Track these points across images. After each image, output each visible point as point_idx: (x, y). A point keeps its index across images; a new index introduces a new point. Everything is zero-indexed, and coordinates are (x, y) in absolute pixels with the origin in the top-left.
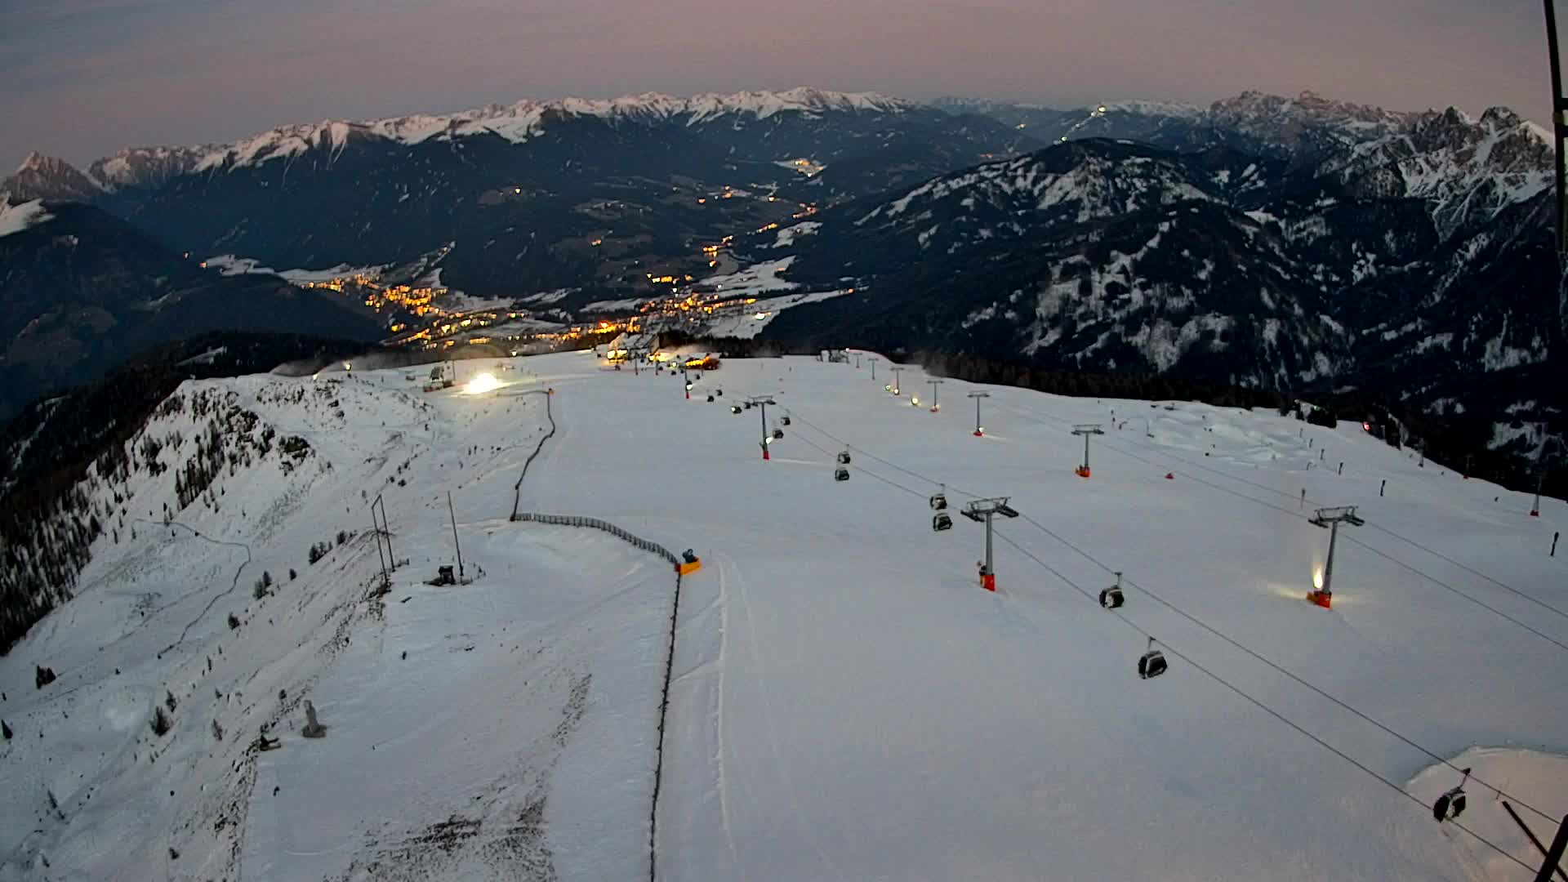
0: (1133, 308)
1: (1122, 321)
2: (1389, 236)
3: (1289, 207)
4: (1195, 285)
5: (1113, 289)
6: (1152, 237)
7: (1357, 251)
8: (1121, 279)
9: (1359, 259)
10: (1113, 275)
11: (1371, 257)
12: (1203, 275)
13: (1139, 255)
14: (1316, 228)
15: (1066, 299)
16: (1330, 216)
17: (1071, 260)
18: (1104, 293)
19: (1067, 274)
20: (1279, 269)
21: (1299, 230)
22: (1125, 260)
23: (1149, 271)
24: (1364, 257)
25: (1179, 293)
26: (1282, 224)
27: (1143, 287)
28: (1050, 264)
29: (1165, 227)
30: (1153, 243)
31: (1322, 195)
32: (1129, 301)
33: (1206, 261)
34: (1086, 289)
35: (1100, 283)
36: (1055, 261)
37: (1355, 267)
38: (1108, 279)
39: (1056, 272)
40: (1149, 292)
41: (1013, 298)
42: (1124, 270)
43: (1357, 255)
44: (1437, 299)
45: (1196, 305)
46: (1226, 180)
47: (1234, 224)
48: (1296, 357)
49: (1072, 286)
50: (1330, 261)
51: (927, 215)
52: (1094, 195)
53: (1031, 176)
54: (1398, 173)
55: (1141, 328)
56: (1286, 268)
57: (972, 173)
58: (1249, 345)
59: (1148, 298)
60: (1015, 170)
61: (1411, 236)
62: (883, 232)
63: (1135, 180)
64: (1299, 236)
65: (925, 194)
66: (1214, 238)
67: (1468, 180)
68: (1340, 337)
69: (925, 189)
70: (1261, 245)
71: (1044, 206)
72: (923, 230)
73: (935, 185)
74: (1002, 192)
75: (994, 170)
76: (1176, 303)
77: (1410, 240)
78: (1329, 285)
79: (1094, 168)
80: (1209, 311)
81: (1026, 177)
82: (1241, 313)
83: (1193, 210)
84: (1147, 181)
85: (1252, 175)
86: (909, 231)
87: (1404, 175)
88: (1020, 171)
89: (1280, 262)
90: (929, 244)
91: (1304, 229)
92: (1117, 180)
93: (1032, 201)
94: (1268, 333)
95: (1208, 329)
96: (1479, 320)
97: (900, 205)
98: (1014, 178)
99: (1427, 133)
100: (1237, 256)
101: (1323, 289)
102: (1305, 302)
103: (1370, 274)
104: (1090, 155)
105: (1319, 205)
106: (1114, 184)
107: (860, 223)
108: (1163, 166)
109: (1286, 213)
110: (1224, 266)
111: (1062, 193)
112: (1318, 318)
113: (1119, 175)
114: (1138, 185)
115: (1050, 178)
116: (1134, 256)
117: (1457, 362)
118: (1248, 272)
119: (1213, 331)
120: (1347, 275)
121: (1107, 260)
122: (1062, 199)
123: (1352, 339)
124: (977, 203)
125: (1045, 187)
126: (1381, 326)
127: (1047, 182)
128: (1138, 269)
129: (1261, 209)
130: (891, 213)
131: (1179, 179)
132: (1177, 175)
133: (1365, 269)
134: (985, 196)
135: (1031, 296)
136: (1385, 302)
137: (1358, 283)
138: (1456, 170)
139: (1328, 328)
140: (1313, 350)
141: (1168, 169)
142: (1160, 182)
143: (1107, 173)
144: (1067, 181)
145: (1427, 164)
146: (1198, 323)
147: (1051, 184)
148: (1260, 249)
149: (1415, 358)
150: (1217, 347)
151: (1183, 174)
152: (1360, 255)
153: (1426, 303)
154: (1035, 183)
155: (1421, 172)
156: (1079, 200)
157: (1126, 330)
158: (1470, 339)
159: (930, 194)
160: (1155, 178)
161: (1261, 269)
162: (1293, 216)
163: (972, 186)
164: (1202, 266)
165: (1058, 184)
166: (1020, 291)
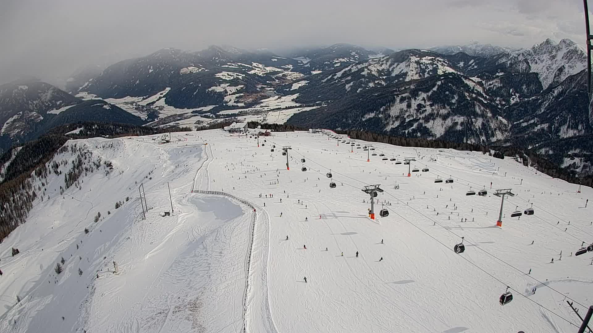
0: (427, 113)
1: (423, 118)
2: (524, 87)
3: (486, 76)
4: (450, 104)
5: (420, 106)
6: (434, 87)
7: (512, 92)
8: (423, 103)
9: (513, 96)
10: (419, 100)
11: (517, 95)
12: (453, 101)
13: (430, 93)
14: (496, 83)
15: (401, 110)
16: (502, 79)
17: (404, 95)
18: (416, 108)
19: (402, 100)
20: (482, 99)
21: (490, 85)
22: (424, 95)
23: (434, 99)
24: (515, 95)
25: (445, 108)
26: (484, 82)
27: (431, 105)
28: (395, 96)
29: (439, 83)
30: (435, 89)
31: (499, 71)
32: (426, 110)
33: (454, 96)
34: (409, 106)
35: (414, 104)
36: (397, 95)
37: (512, 99)
38: (418, 102)
39: (398, 100)
40: (433, 107)
41: (382, 109)
42: (424, 99)
43: (512, 94)
44: (543, 111)
45: (451, 112)
46: (463, 65)
47: (465, 82)
48: (489, 132)
49: (404, 105)
50: (502, 96)
51: (349, 78)
52: (412, 71)
53: (389, 63)
54: (528, 63)
55: (430, 121)
56: (485, 99)
57: (366, 62)
58: (471, 127)
59: (433, 110)
60: (383, 61)
61: (533, 87)
62: (332, 84)
63: (428, 65)
64: (490, 87)
65: (349, 70)
66: (458, 87)
67: (554, 66)
68: (505, 125)
69: (349, 68)
70: (476, 90)
71: (393, 75)
72: (348, 84)
73: (352, 67)
74: (378, 69)
75: (375, 61)
76: (443, 112)
77: (532, 88)
78: (502, 105)
79: (413, 60)
80: (456, 115)
81: (387, 64)
82: (468, 116)
83: (450, 77)
84: (433, 66)
85: (472, 63)
86: (342, 84)
87: (530, 64)
88: (384, 62)
89: (483, 97)
90: (350, 89)
91: (492, 84)
92: (421, 65)
93: (389, 73)
94: (478, 123)
95: (456, 121)
96: (558, 119)
97: (339, 74)
98: (382, 64)
99: (539, 48)
100: (467, 94)
101: (499, 107)
102: (492, 112)
103: (517, 101)
104: (411, 56)
105: (498, 76)
106: (420, 67)
107: (324, 81)
108: (439, 60)
109: (485, 78)
110: (462, 98)
111: (400, 70)
112: (497, 118)
113: (422, 63)
114: (429, 67)
115: (396, 64)
116: (428, 94)
117: (550, 135)
118: (470, 100)
119: (457, 122)
120: (508, 102)
121: (417, 95)
122: (400, 72)
123: (510, 125)
124: (368, 74)
125: (394, 68)
126: (521, 121)
127: (395, 66)
128: (429, 98)
129: (476, 77)
130: (335, 77)
131: (445, 65)
132: (444, 64)
133: (515, 99)
134: (371, 71)
135: (388, 109)
136: (523, 112)
137: (512, 105)
138: (550, 62)
139: (501, 122)
140: (495, 129)
141: (440, 61)
142: (437, 66)
143: (417, 63)
144: (402, 65)
145: (539, 60)
146: (452, 119)
147: (396, 67)
148: (475, 92)
149: (534, 133)
150: (459, 128)
151: (446, 63)
152: (513, 94)
153: (539, 112)
154: (390, 66)
155: (536, 63)
156: (407, 73)
157: (424, 122)
158: (555, 126)
159: (350, 70)
160: (436, 64)
161: (476, 99)
162: (488, 79)
163: (366, 67)
164: (453, 98)
165: (399, 67)
166: (384, 107)
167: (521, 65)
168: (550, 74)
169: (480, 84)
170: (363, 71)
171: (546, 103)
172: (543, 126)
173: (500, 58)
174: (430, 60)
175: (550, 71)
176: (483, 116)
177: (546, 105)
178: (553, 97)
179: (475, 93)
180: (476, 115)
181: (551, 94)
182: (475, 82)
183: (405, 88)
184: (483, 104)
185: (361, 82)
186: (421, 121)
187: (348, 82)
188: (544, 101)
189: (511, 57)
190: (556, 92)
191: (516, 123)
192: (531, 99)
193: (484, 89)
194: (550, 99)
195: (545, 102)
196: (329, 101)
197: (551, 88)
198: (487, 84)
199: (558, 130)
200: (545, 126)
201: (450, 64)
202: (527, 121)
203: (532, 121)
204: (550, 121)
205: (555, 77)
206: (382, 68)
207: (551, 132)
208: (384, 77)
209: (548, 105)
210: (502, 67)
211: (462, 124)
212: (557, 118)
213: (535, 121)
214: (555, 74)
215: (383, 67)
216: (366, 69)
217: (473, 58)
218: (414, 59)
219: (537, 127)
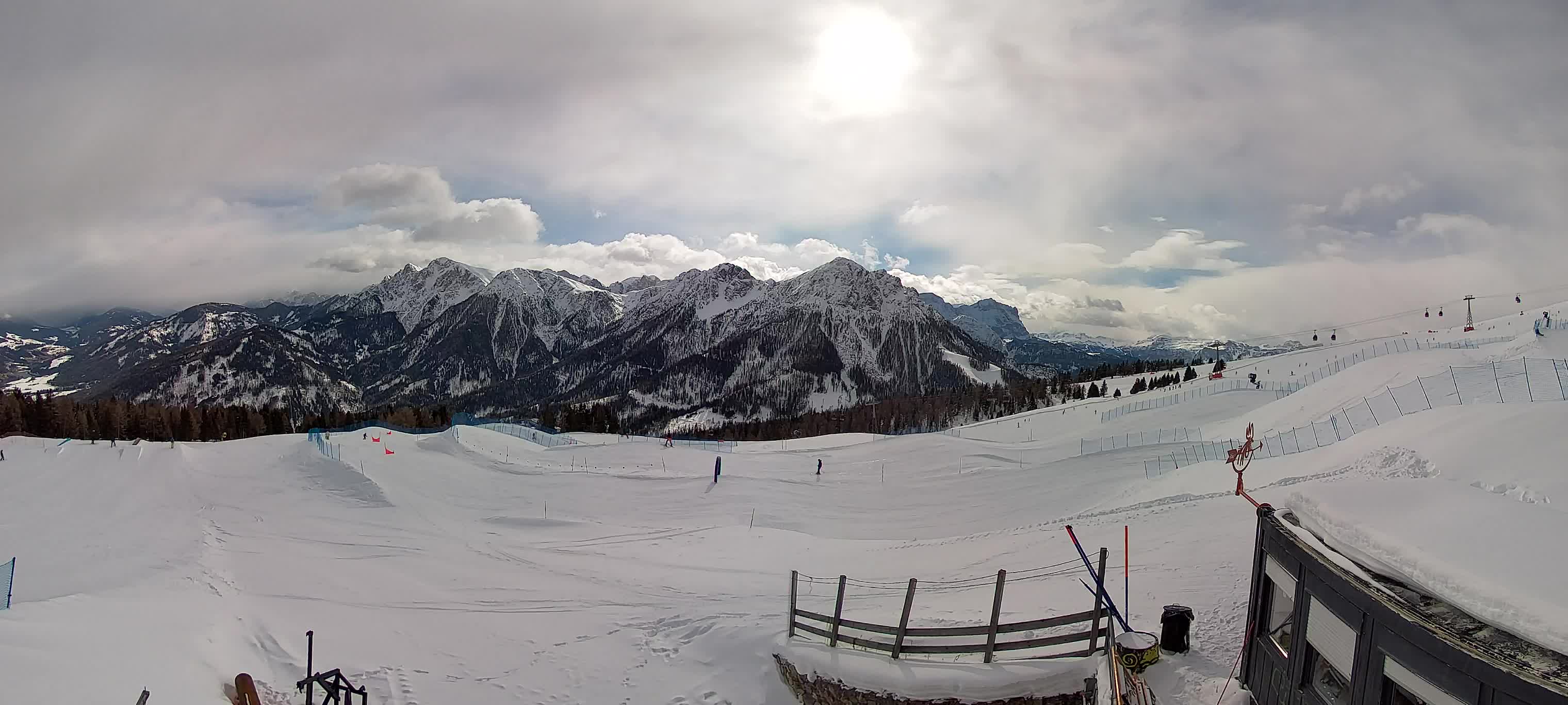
0: (228, 388)
1: (223, 396)
2: (375, 334)
3: (315, 326)
4: (264, 371)
5: (217, 377)
6: (237, 347)
7: (357, 344)
8: (222, 372)
9: (359, 349)
10: (216, 369)
11: (366, 347)
13: (232, 356)
14: (332, 334)
15: (190, 386)
16: (340, 327)
17: (193, 364)
18: (212, 381)
19: (191, 370)
20: (312, 359)
21: (322, 337)
22: (224, 361)
23: (238, 366)
24: (362, 348)
25: (255, 376)
26: (312, 335)
27: (234, 375)
28: (181, 366)
29: (245, 340)
30: (239, 350)
31: (334, 318)
32: (226, 383)
33: (270, 357)
34: (201, 379)
35: (209, 375)
36: (184, 364)
37: (357, 353)
38: (215, 372)
39: (185, 370)
40: (238, 378)
41: (161, 387)
42: (223, 367)
43: (357, 347)
44: (411, 363)
45: (266, 382)
46: (278, 320)
47: (285, 337)
48: (329, 406)
49: (194, 378)
50: (342, 352)
51: (124, 348)
52: (208, 333)
53: (176, 326)
54: (378, 301)
55: (234, 399)
56: (317, 358)
57: (147, 326)
58: (299, 403)
59: (237, 381)
60: (169, 323)
61: (389, 333)
62: (102, 358)
63: (230, 323)
64: (322, 340)
65: (124, 337)
66: (274, 344)
67: (421, 299)
68: (354, 392)
69: (124, 336)
70: (301, 346)
71: (183, 340)
72: (121, 356)
73: (129, 333)
74: (161, 334)
75: (158, 323)
76: (254, 383)
77: (389, 335)
78: (343, 364)
79: (210, 319)
80: (273, 385)
81: (174, 327)
82: (293, 385)
83: (262, 330)
84: (236, 324)
85: (292, 316)
86: (114, 357)
87: (382, 302)
88: (171, 323)
89: (312, 355)
90: (124, 363)
91: (325, 336)
92: (221, 324)
93: (177, 338)
94: (310, 394)
95: (274, 396)
96: (443, 369)
97: (111, 344)
98: (168, 327)
99: (393, 281)
100: (288, 353)
101: (340, 367)
102: (330, 375)
103: (367, 356)
104: (206, 312)
105: (333, 323)
106: (219, 326)
107: (91, 355)
108: (245, 316)
109: (314, 329)
110: (281, 359)
111: (192, 333)
112: (340, 383)
113: (221, 321)
114: (232, 326)
115: (186, 325)
116: (228, 358)
117: (433, 396)
118: (295, 361)
119: (277, 396)
120: (353, 358)
121: (213, 361)
122: (192, 337)
123: (361, 393)
124: (148, 341)
125: (184, 331)
126: (378, 383)
127: (184, 328)
128: (231, 365)
129: (300, 329)
130: (107, 349)
131: (253, 322)
132: (252, 320)
133: (363, 354)
134: (153, 337)
135: (171, 385)
136: (378, 370)
137: (360, 362)
138: (414, 295)
139: (346, 388)
140: (339, 401)
141: (247, 317)
142: (243, 324)
143: (214, 321)
144: (195, 326)
145: (396, 294)
146: (268, 393)
147: (187, 329)
148: (301, 349)
149: (404, 396)
150: (280, 405)
151: (256, 319)
152: (359, 347)
153: (405, 366)
154: (178, 329)
155: (392, 299)
156: (201, 336)
157: (225, 401)
158: (438, 380)
159: (126, 338)
160: (241, 322)
161: (302, 359)
162: (318, 330)
163: (146, 332)
164: (268, 360)
165: (190, 329)
166: (165, 383)
167: (368, 304)
168: (415, 311)
169: (307, 338)
170: (143, 337)
171: (416, 352)
172: (418, 384)
173: (332, 303)
174: (232, 316)
175: (414, 306)
176: (316, 382)
177: (416, 354)
178: (427, 341)
179: (301, 352)
180: (305, 383)
181: (423, 337)
182: (299, 336)
183: (196, 353)
184: (315, 366)
185: (139, 353)
186: (220, 400)
187: (121, 354)
188: (412, 349)
189: (349, 299)
190: (430, 333)
191: (370, 387)
192: (389, 349)
193: (313, 344)
194: (421, 344)
195: (414, 350)
196: (95, 382)
197: (420, 329)
198: (317, 337)
199: (445, 386)
200: (422, 384)
201: (260, 319)
202: (389, 382)
203: (397, 381)
204: (430, 375)
205: (423, 314)
206: (167, 332)
207: (434, 392)
208: (170, 345)
209: (419, 354)
210: (340, 314)
211: (284, 398)
212: (440, 369)
213: (401, 380)
214: (424, 310)
215: (169, 330)
216: (145, 335)
217: (293, 308)
218: (210, 316)
219: (408, 387)
